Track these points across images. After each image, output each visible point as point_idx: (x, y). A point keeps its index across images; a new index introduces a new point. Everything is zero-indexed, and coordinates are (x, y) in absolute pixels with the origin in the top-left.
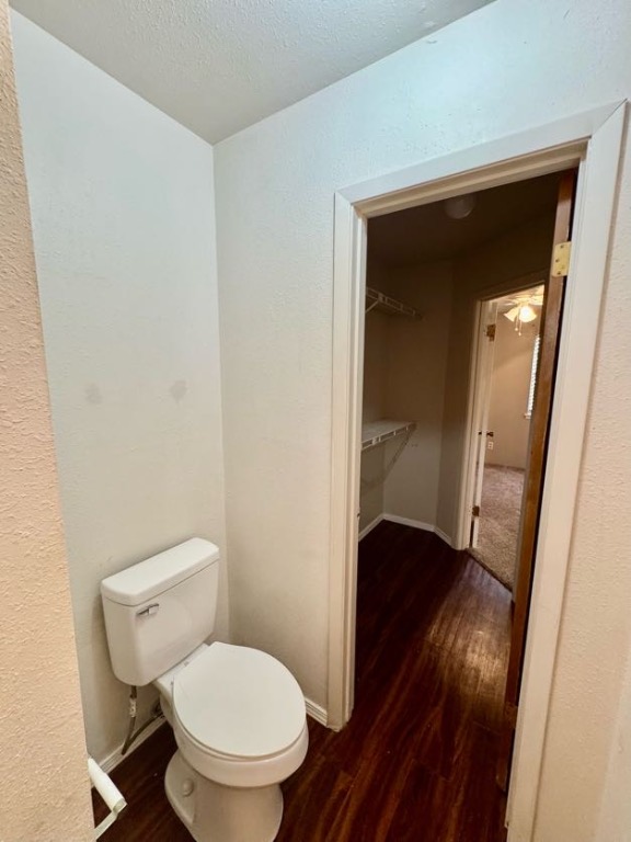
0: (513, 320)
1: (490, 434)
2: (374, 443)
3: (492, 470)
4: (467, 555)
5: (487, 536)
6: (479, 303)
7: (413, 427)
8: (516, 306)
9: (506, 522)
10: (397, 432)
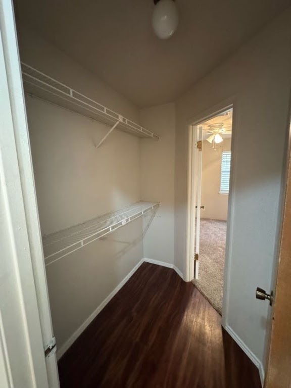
0: (211, 142)
1: (202, 207)
2: (123, 224)
3: (205, 222)
4: (192, 285)
5: (204, 268)
6: (191, 127)
7: (157, 206)
8: (212, 134)
9: (213, 257)
10: (144, 212)
